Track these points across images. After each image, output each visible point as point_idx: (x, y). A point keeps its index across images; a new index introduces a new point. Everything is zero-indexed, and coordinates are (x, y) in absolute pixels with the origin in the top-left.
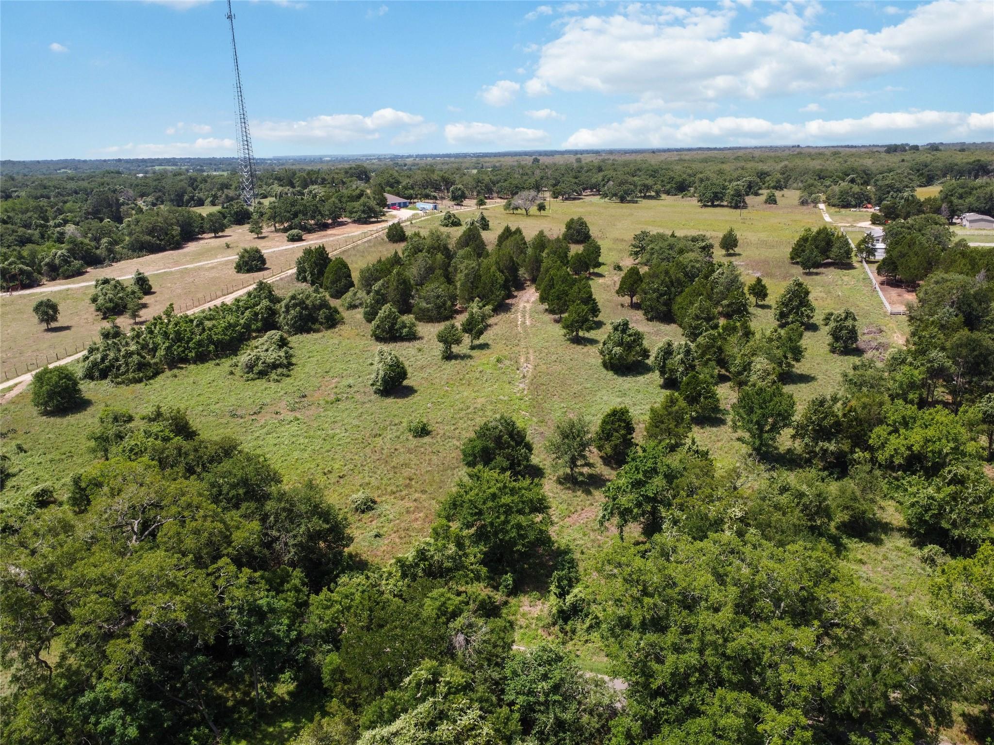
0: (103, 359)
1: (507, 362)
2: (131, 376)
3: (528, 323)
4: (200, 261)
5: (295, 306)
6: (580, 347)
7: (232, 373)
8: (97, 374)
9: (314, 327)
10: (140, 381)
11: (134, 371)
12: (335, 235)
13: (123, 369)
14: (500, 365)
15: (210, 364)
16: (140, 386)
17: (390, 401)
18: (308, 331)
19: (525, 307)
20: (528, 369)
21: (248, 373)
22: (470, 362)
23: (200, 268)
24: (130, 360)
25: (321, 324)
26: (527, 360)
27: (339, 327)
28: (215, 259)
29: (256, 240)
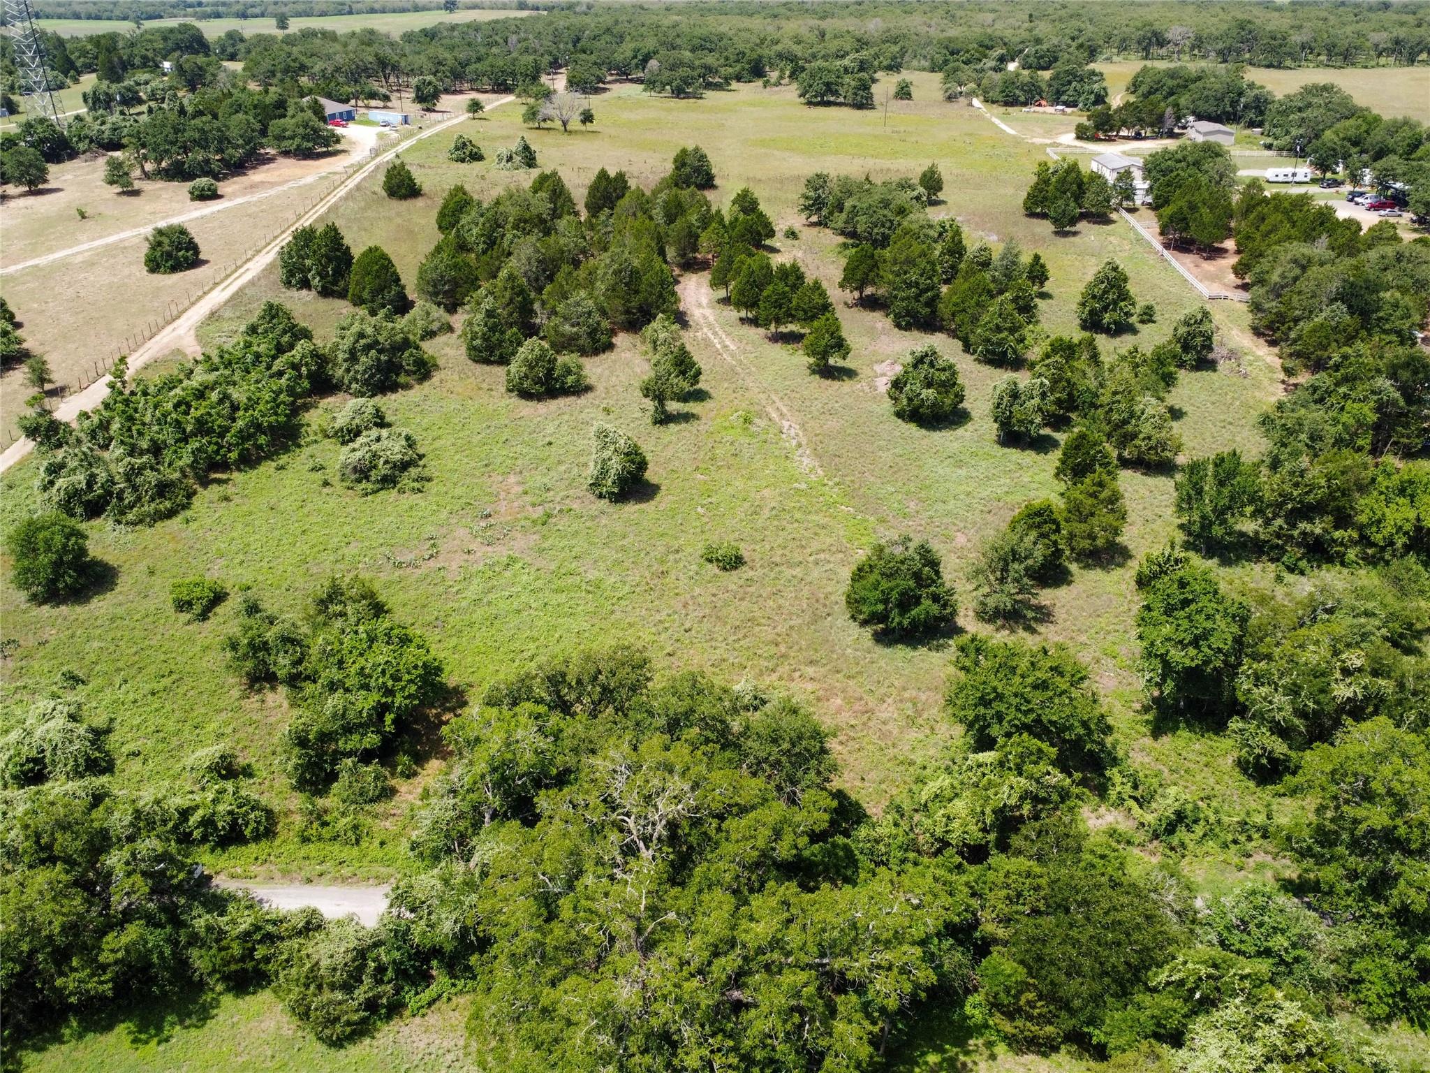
0: (90, 485)
1: (759, 423)
2: (148, 508)
3: (732, 347)
4: (50, 250)
7: (326, 484)
8: (81, 508)
9: (402, 379)
10: (171, 514)
11: (152, 499)
12: (272, 184)
13: (129, 497)
15: (267, 468)
16: (175, 523)
18: (394, 387)
19: (704, 317)
20: (791, 428)
21: (359, 481)
22: (699, 426)
23: (64, 266)
24: (139, 480)
25: (408, 373)
26: (782, 416)
27: (437, 377)
28: (77, 242)
29: (125, 198)
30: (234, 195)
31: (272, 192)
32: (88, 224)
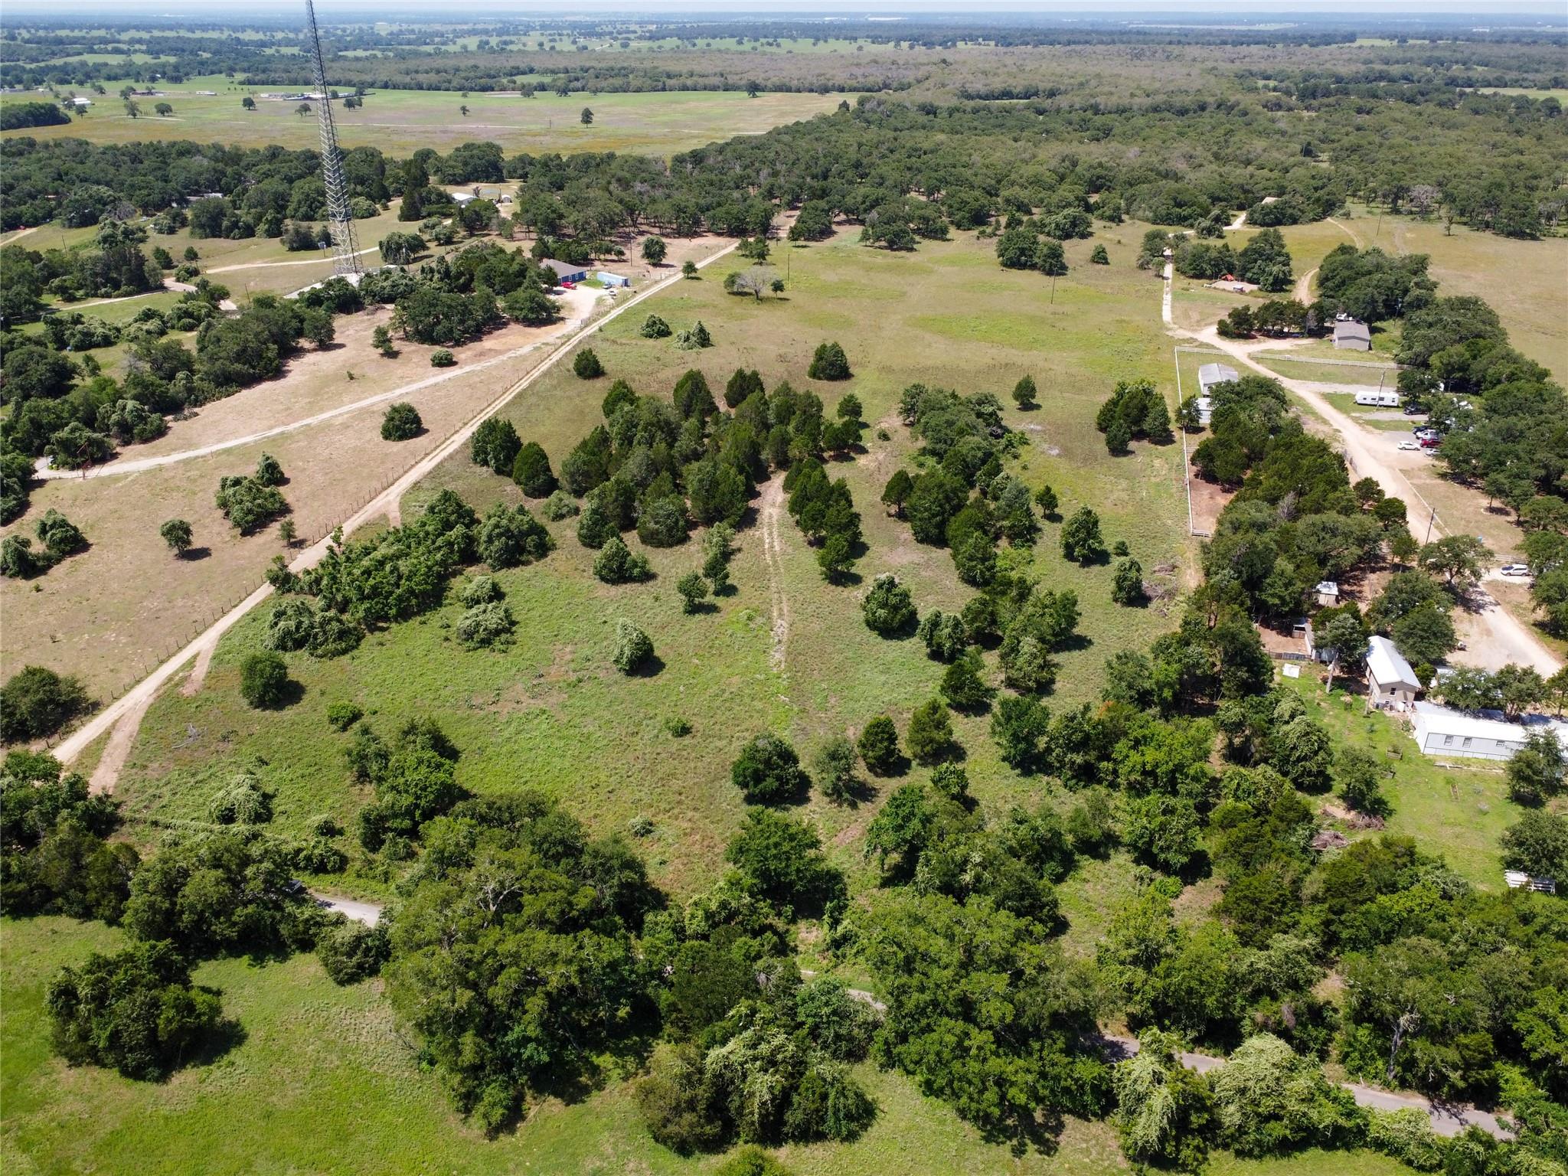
0: (298, 628)
1: (760, 620)
2: (331, 647)
5: (499, 535)
6: (840, 588)
7: (447, 639)
8: (290, 644)
9: (524, 558)
10: (344, 652)
11: (334, 641)
13: (320, 639)
14: (752, 626)
15: (415, 622)
16: (345, 659)
17: (637, 682)
18: (516, 563)
19: (771, 516)
20: (781, 627)
21: (467, 640)
22: (716, 618)
24: (328, 628)
25: (530, 553)
26: (781, 615)
27: (552, 555)
28: (342, 404)
29: (386, 360)
30: (466, 363)
31: (494, 361)
32: (354, 384)
